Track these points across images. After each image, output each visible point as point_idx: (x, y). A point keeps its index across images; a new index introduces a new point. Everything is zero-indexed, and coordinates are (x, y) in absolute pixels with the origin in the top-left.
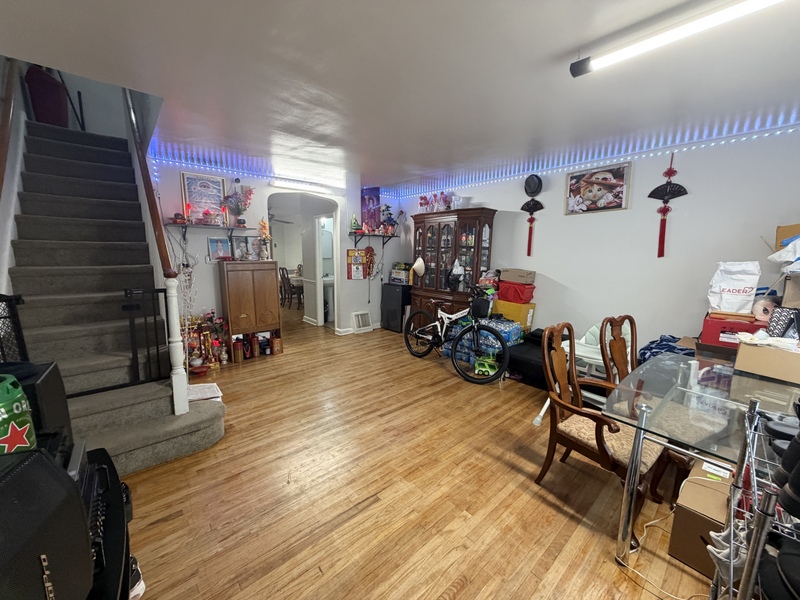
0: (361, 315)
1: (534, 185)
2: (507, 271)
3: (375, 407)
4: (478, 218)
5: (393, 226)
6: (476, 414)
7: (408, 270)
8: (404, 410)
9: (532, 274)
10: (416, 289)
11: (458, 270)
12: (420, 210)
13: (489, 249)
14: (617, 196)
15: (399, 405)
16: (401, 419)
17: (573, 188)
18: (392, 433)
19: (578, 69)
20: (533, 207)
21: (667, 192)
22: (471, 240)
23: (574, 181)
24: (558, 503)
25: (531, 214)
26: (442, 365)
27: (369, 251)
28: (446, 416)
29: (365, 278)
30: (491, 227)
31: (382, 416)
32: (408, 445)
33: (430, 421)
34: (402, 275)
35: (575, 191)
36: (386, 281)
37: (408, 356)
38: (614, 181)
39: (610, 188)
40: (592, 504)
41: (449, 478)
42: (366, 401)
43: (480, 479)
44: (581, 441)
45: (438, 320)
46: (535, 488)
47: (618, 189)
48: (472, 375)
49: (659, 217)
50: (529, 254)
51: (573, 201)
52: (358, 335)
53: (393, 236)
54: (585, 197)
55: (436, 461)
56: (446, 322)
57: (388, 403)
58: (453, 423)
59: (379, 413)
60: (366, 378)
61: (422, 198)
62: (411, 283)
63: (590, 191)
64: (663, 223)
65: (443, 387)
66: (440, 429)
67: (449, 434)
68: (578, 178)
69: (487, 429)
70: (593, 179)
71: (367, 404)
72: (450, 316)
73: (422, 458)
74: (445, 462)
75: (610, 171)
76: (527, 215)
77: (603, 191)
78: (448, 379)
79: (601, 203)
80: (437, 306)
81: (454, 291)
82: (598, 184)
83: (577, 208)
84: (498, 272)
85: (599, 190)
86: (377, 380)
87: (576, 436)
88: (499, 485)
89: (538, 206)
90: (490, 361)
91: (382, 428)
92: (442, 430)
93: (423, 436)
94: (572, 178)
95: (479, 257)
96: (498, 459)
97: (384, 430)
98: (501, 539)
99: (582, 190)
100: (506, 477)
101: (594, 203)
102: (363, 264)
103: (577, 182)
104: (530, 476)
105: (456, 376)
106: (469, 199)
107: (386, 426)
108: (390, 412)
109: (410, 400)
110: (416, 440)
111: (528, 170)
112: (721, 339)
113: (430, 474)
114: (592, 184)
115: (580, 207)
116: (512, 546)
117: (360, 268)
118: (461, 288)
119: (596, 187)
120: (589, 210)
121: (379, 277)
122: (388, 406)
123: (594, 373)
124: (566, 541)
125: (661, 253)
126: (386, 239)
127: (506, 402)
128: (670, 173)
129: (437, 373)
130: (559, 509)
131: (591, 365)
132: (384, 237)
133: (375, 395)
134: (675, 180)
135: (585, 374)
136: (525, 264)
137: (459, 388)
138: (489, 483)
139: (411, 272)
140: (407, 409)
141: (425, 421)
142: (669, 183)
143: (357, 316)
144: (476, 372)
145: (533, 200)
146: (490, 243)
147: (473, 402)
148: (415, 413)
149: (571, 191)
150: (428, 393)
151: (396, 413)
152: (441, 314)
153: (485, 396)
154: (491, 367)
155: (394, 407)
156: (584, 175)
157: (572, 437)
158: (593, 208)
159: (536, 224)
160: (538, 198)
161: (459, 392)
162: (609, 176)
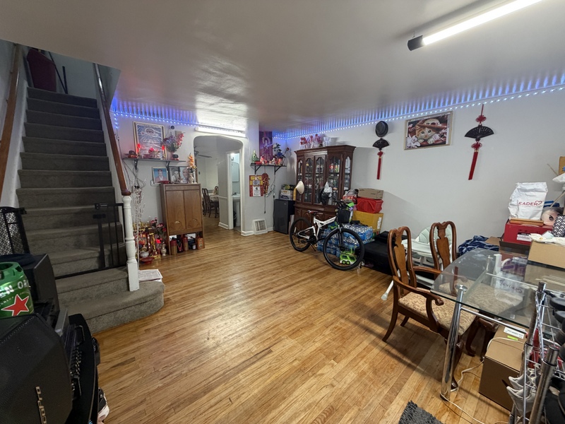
0: (260, 222)
1: (382, 129)
2: (363, 190)
3: (269, 286)
4: (342, 153)
5: (282, 158)
6: (340, 292)
7: (293, 190)
8: (289, 289)
9: (381, 192)
10: (298, 203)
11: (328, 189)
12: (301, 147)
13: (350, 174)
14: (442, 136)
15: (286, 285)
16: (287, 295)
17: (411, 130)
18: (281, 305)
19: (413, 44)
20: (381, 144)
21: (479, 133)
22: (337, 168)
23: (411, 126)
24: (399, 355)
25: (380, 149)
26: (316, 257)
27: (265, 176)
28: (319, 293)
29: (262, 195)
30: (351, 159)
31: (274, 293)
32: (292, 313)
33: (308, 296)
34: (288, 193)
35: (411, 133)
36: (277, 197)
37: (292, 250)
38: (440, 125)
39: (438, 130)
40: (424, 356)
41: (321, 337)
42: (263, 282)
43: (343, 338)
44: (415, 311)
45: (314, 225)
46: (383, 344)
47: (443, 131)
48: (337, 264)
49: (473, 150)
50: (378, 178)
51: (410, 140)
52: (257, 236)
53: (282, 165)
54: (419, 137)
55: (312, 325)
56: (320, 226)
57: (278, 283)
58: (324, 298)
59: (272, 291)
60: (263, 266)
61: (302, 139)
62: (294, 199)
63: (423, 133)
64: (476, 155)
65: (317, 272)
66: (315, 302)
67: (321, 306)
68: (414, 123)
69: (349, 302)
70: (425, 124)
71: (264, 284)
72: (322, 222)
73: (302, 322)
74: (318, 326)
75: (437, 118)
76: (377, 150)
77: (432, 133)
78: (320, 267)
79: (431, 141)
80: (313, 215)
81: (325, 204)
82: (428, 127)
83: (413, 145)
84: (357, 191)
85: (430, 132)
86: (270, 267)
87: (412, 307)
88: (357, 342)
89: (385, 144)
90: (351, 254)
91: (274, 301)
92: (316, 303)
93: (303, 307)
94: (410, 124)
95: (342, 180)
96: (356, 323)
97: (276, 303)
98: (358, 380)
99: (417, 132)
100: (362, 336)
101: (426, 141)
102: (261, 186)
103: (413, 126)
104: (379, 336)
105: (326, 264)
106: (336, 139)
107: (277, 300)
108: (280, 290)
109: (294, 282)
110: (298, 310)
111: (378, 118)
112: (518, 239)
113: (308, 334)
114: (424, 127)
115: (415, 144)
116: (366, 385)
117: (259, 188)
118: (330, 202)
119: (427, 130)
120: (422, 146)
121: (272, 195)
122: (279, 286)
123: (426, 263)
124: (405, 382)
125: (471, 178)
126: (277, 168)
127: (362, 283)
128: (481, 119)
129: (313, 262)
130: (399, 360)
131: (423, 257)
132: (275, 166)
133: (269, 278)
134: (484, 124)
135: (419, 263)
136: (376, 185)
137: (328, 274)
138: (350, 340)
139: (295, 191)
140: (292, 288)
141: (305, 296)
142: (480, 126)
143: (257, 222)
144: (341, 262)
145: (381, 139)
146: (351, 170)
147: (338, 283)
148: (297, 291)
149: (409, 132)
150: (306, 277)
151: (284, 291)
152: (315, 221)
153: (347, 279)
154: (352, 258)
155: (282, 287)
156: (418, 121)
157: (410, 308)
158: (425, 144)
159: (384, 157)
160: (385, 138)
161: (329, 276)
162: (437, 121)
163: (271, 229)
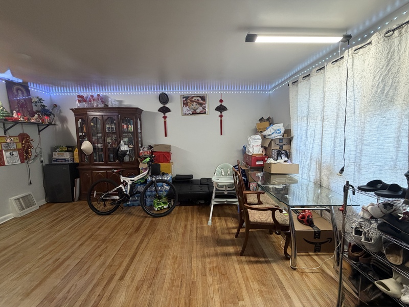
0: (23, 198)
1: (164, 99)
2: (157, 145)
3: (108, 274)
4: (133, 114)
5: (48, 115)
6: (181, 236)
7: (72, 151)
8: (135, 261)
9: (169, 147)
10: (83, 165)
11: (124, 147)
12: (78, 105)
13: (141, 133)
14: (203, 108)
15: (128, 259)
16: (140, 270)
17: (185, 102)
18: (145, 287)
20: (164, 110)
21: (221, 109)
22: (131, 127)
23: (184, 99)
24: (256, 259)
25: (164, 114)
26: (130, 214)
27: (24, 137)
28: (167, 247)
29: (22, 162)
30: (140, 120)
31: (122, 278)
32: (166, 286)
33: (162, 257)
34: (67, 156)
35: (186, 104)
36: (46, 162)
38: (202, 102)
39: (201, 104)
41: (211, 288)
42: (94, 275)
43: (224, 276)
45: (122, 183)
46: (243, 258)
47: (204, 105)
48: (155, 212)
49: (220, 118)
50: (166, 136)
51: (185, 109)
52: (23, 218)
53: (50, 124)
54: (191, 107)
55: (193, 283)
56: (130, 183)
57: (117, 263)
58: (175, 249)
59: (117, 277)
60: (73, 253)
61: (79, 96)
62: (77, 161)
63: (193, 105)
64: (221, 121)
65: (145, 228)
66: (173, 258)
67: (181, 258)
68: (187, 98)
69: (195, 241)
70: (193, 99)
71: (98, 276)
72: (133, 179)
73: (184, 288)
74: (199, 280)
75: (200, 97)
76: (162, 115)
77: (198, 106)
78: (142, 223)
79: (198, 111)
80: (119, 173)
81: (122, 161)
82: (196, 102)
83: (187, 113)
84: (150, 147)
85: (196, 105)
86: (85, 250)
87: (260, 221)
88: (232, 271)
89: (168, 110)
91: (132, 289)
92: (175, 258)
93: (169, 271)
94: (183, 98)
95: (136, 138)
96: (216, 255)
97: (137, 289)
98: (266, 302)
99: (189, 104)
100: (230, 263)
101: (195, 110)
102: (19, 150)
103: (186, 100)
105: (146, 217)
106: (121, 102)
107: (135, 284)
108: (127, 270)
109: (133, 251)
110: (168, 278)
111: (160, 89)
112: (257, 164)
113: (200, 296)
114: (193, 101)
115: (189, 112)
116: (271, 300)
117: (16, 153)
118: (127, 159)
119: (195, 104)
120: (193, 114)
121: (38, 160)
122: (120, 265)
123: (228, 189)
124: (277, 276)
125: (221, 134)
126: (41, 128)
127: (187, 220)
128: (221, 101)
129: (131, 221)
131: (226, 186)
132: (38, 124)
133: (98, 263)
134: (223, 104)
135: (224, 191)
136: (164, 141)
137: (155, 224)
138: (228, 273)
139: (76, 152)
140: (137, 258)
141: (159, 259)
142: (221, 105)
143: (18, 199)
144: (156, 209)
145: (164, 106)
146: (141, 130)
147: (171, 229)
148: (145, 258)
149: (184, 104)
150: (138, 241)
151: (132, 268)
152: (122, 179)
153: (174, 221)
154: (164, 203)
155: (125, 264)
156: (189, 97)
157: (259, 223)
158: (194, 113)
159: (167, 120)
160: (167, 106)
161: (158, 227)
162: (200, 99)
163: (43, 202)
